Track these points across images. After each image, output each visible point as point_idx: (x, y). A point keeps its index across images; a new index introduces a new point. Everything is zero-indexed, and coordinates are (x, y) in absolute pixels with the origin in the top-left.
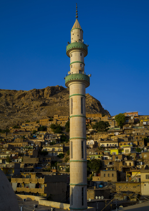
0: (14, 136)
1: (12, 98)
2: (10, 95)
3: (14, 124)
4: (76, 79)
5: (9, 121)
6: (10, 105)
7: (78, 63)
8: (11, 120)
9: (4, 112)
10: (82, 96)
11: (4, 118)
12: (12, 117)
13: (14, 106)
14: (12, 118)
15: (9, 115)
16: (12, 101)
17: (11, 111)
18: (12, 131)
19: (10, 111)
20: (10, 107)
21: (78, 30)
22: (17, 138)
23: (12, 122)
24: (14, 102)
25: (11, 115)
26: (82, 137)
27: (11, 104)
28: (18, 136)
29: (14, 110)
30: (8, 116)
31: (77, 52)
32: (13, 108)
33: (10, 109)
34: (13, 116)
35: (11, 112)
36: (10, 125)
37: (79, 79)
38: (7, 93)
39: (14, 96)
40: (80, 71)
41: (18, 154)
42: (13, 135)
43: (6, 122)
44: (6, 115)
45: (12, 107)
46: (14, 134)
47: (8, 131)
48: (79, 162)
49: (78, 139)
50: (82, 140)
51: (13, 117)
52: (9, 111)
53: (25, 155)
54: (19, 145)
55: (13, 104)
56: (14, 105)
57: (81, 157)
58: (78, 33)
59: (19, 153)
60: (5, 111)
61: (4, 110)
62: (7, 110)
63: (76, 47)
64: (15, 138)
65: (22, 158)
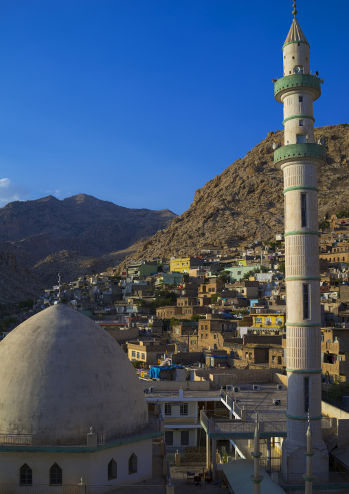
0: (335, 237)
1: (338, 145)
2: (334, 138)
3: (343, 207)
4: (287, 157)
5: (331, 202)
6: (335, 162)
7: (295, 120)
8: (337, 197)
9: (321, 180)
10: (302, 191)
11: (321, 194)
12: (338, 189)
13: (344, 163)
14: (338, 193)
15: (333, 185)
16: (340, 150)
17: (337, 175)
18: (334, 225)
19: (334, 177)
20: (335, 165)
21: (294, 46)
22: (341, 241)
23: (338, 202)
24: (343, 153)
25: (338, 185)
26: (304, 276)
27: (338, 159)
28: (344, 235)
29: (344, 172)
30: (329, 189)
31: (291, 96)
32: (343, 167)
33: (335, 170)
34: (341, 187)
35: (339, 178)
36: (334, 210)
37: (292, 156)
38: (327, 135)
39: (343, 138)
40: (298, 136)
41: (328, 280)
42: (333, 234)
43: (325, 203)
44: (325, 188)
45: (341, 165)
46: (337, 232)
47: (327, 224)
48: (298, 326)
49: (296, 281)
50: (305, 282)
51: (342, 190)
52: (332, 177)
53: (343, 283)
54: (341, 258)
55: (343, 157)
56: (345, 160)
57: (302, 316)
58: (294, 52)
59: (331, 279)
60: (324, 179)
61: (321, 176)
62: (327, 176)
63: (286, 88)
64: (337, 241)
65: (337, 289)
